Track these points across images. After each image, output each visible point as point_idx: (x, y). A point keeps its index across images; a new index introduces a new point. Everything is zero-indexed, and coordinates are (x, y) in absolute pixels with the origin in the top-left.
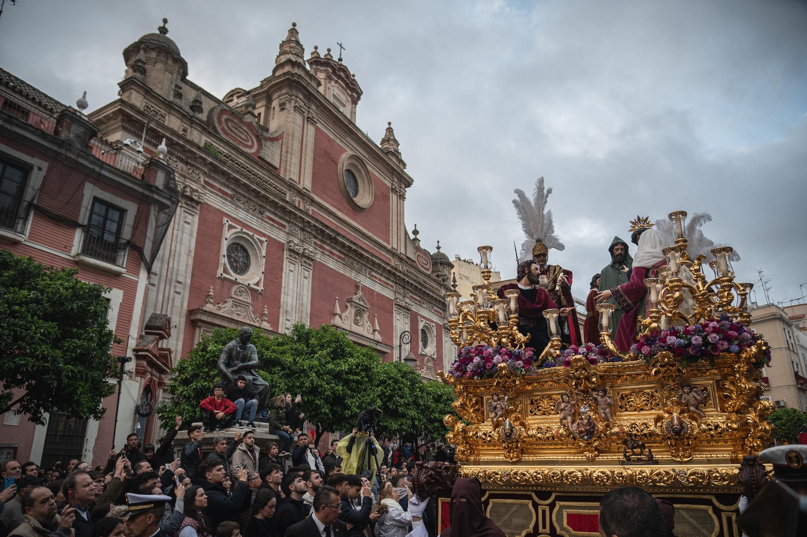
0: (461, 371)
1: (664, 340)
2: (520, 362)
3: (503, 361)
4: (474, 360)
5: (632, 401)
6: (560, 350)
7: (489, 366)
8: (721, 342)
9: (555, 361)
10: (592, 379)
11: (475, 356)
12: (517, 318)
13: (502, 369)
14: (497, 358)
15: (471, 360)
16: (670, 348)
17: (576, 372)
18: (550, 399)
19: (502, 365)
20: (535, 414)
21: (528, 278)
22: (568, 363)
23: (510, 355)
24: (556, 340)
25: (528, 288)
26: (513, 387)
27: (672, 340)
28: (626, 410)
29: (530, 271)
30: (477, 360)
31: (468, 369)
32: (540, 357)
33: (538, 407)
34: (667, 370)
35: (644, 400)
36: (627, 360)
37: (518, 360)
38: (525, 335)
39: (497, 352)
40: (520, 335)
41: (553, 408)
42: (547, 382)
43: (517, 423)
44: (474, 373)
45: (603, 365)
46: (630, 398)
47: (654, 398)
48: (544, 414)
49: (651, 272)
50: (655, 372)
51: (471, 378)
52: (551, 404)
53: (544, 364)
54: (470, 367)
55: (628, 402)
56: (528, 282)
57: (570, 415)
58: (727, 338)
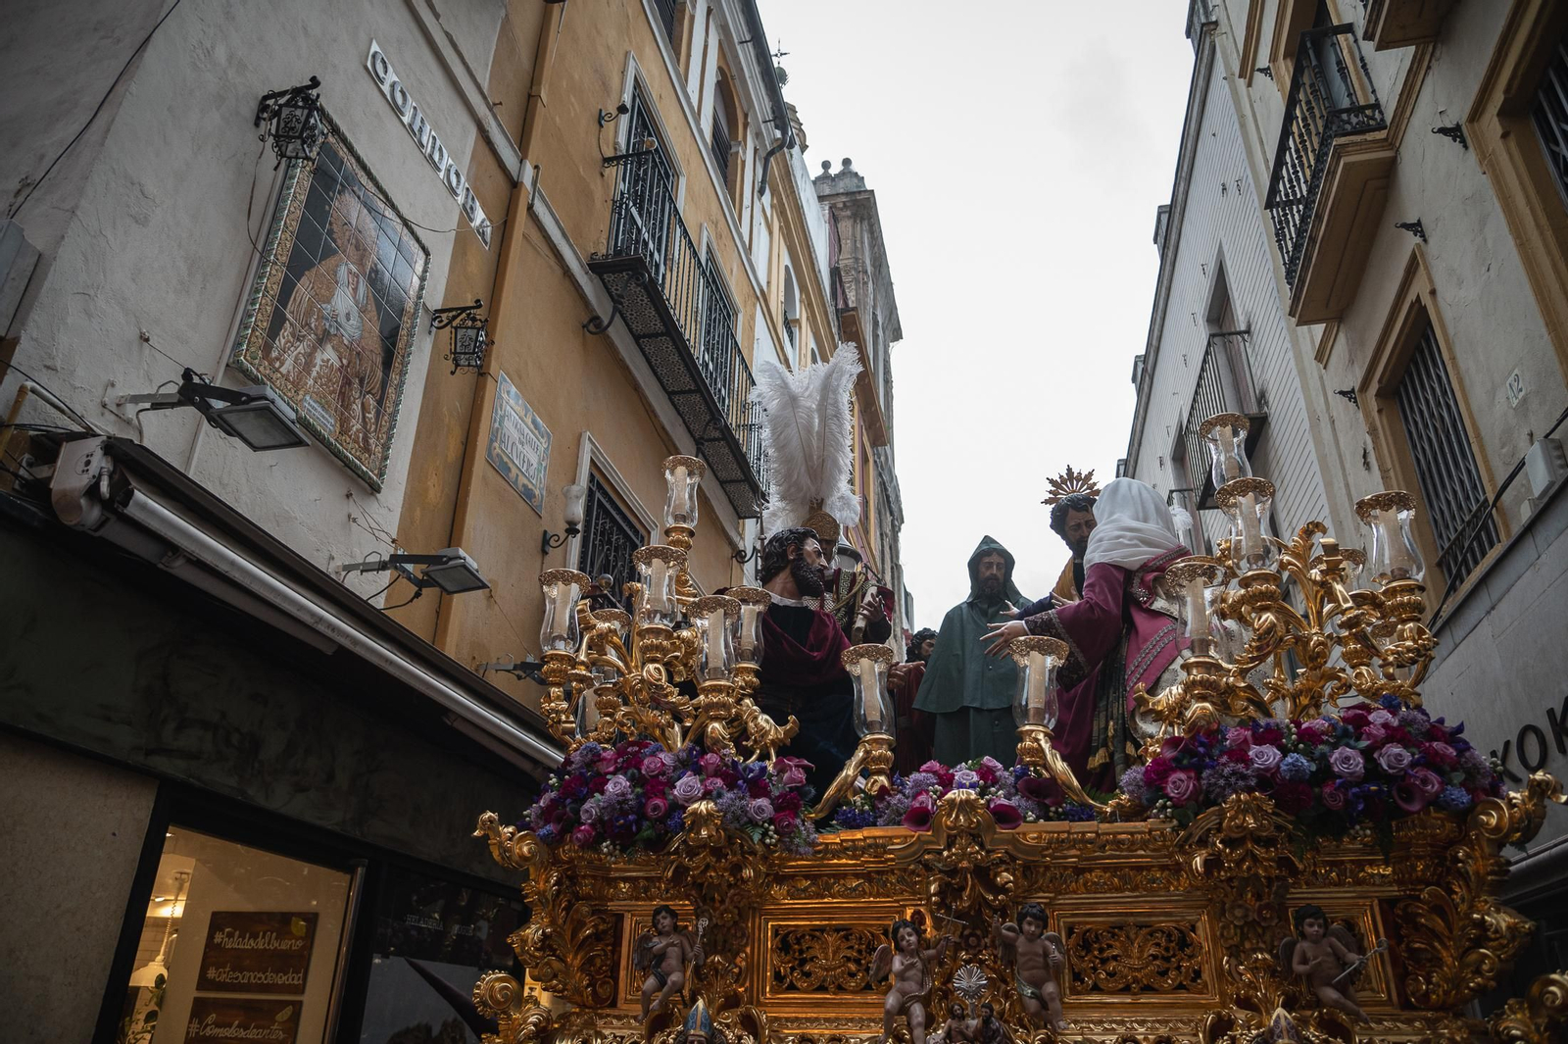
0: (558, 820)
1: (1239, 754)
2: (763, 802)
3: (707, 796)
4: (610, 787)
5: (1115, 958)
6: (890, 778)
7: (656, 808)
8: (1421, 773)
9: (874, 808)
10: (997, 874)
11: (614, 773)
12: (757, 673)
13: (699, 820)
14: (687, 783)
15: (600, 784)
16: (1267, 780)
17: (949, 847)
18: (846, 938)
19: (703, 807)
20: (792, 988)
21: (793, 574)
22: (920, 818)
23: (731, 776)
24: (876, 743)
25: (790, 602)
26: (730, 886)
27: (1267, 755)
28: (1096, 989)
29: (800, 557)
30: (617, 785)
31: (584, 817)
33: (803, 962)
34: (1242, 860)
35: (1155, 957)
36: (1111, 818)
37: (755, 796)
38: (780, 720)
39: (689, 763)
40: (764, 720)
41: (853, 967)
42: (844, 876)
43: (728, 1016)
44: (604, 828)
45: (1034, 830)
46: (1110, 946)
47: (1188, 951)
48: (822, 989)
49: (1136, 581)
50: (1206, 863)
51: (592, 844)
52: (848, 953)
53: (839, 815)
54: (592, 806)
55: (1104, 961)
56: (791, 586)
57: (918, 999)
58: (1431, 761)
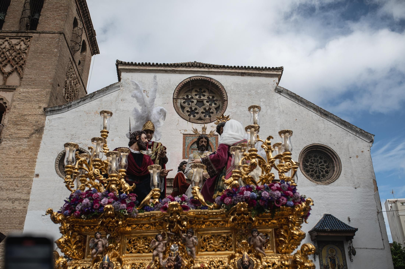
0: (70, 209)
1: (242, 193)
2: (124, 205)
3: (109, 203)
4: (84, 201)
5: (212, 243)
6: (159, 199)
7: (96, 206)
8: (283, 197)
9: (154, 207)
10: (183, 222)
11: (85, 198)
13: (108, 209)
14: (104, 200)
15: (81, 200)
16: (247, 200)
17: (171, 216)
18: (146, 240)
19: (109, 206)
20: (131, 252)
21: (138, 144)
22: (165, 209)
23: (115, 199)
24: (156, 191)
25: (137, 152)
26: (115, 227)
27: (248, 194)
28: (207, 250)
29: (140, 139)
30: (86, 201)
31: (76, 209)
32: (142, 202)
33: (134, 246)
34: (241, 218)
35: (221, 243)
36: (212, 209)
37: (123, 203)
38: (131, 185)
39: (105, 195)
41: (147, 247)
42: (145, 224)
43: (114, 259)
44: (82, 211)
45: (192, 212)
46: (211, 240)
47: (229, 241)
48: (139, 252)
50: (233, 219)
51: (79, 217)
52: (146, 244)
53: (145, 208)
54: (79, 207)
55: (209, 244)
56: (137, 147)
57: (162, 252)
58: (286, 195)
